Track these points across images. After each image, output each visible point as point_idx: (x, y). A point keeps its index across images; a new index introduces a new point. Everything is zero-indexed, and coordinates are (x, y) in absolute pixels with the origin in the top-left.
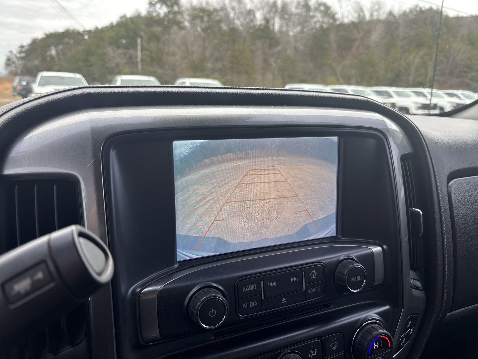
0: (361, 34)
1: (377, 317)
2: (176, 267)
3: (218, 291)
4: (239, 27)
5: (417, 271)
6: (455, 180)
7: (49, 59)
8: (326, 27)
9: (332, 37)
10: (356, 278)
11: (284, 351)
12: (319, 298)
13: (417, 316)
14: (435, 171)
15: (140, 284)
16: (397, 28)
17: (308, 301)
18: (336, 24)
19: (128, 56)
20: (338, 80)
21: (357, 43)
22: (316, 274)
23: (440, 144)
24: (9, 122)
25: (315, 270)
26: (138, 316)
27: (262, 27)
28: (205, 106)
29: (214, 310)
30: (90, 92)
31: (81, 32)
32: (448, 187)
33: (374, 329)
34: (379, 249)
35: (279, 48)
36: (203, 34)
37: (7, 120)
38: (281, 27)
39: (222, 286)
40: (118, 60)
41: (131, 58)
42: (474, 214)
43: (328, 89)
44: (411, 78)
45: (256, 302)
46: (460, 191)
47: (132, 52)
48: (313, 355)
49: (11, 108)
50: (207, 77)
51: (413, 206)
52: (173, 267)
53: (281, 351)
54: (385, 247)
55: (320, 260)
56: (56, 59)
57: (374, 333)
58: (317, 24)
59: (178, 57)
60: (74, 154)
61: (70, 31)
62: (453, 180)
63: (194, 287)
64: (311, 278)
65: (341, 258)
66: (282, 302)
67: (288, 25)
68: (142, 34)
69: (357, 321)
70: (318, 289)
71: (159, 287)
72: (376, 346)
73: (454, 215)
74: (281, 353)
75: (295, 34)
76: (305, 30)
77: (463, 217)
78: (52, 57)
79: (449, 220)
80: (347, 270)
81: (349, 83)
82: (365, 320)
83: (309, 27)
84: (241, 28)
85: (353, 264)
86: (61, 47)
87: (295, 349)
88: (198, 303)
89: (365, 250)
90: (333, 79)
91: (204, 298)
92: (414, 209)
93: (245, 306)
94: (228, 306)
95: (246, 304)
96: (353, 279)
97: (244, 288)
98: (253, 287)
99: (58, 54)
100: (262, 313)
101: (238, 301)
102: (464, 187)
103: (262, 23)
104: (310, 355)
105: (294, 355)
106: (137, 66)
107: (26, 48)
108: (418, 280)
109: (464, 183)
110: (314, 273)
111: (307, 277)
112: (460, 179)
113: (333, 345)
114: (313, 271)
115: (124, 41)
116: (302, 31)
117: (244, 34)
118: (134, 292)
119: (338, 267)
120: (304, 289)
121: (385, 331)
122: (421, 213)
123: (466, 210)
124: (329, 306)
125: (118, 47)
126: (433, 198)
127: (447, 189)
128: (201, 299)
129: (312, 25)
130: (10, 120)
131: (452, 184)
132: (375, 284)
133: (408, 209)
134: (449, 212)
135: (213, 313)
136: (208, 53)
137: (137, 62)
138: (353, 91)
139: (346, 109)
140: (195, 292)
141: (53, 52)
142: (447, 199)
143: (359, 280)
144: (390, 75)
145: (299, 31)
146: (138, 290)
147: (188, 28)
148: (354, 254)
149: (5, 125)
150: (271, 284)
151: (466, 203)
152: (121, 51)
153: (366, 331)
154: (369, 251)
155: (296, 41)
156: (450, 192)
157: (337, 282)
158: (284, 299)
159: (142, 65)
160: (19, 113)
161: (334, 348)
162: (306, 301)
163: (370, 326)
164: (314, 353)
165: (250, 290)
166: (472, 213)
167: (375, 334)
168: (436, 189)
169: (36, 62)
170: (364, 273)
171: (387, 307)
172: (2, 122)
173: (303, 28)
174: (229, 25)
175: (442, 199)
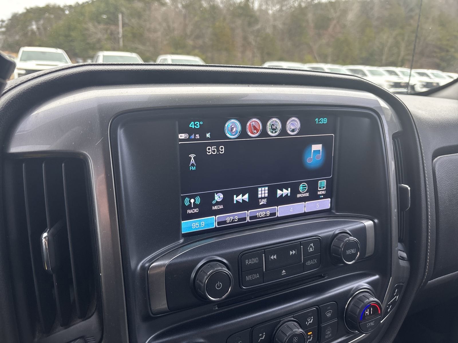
0: (338, 14)
1: (367, 286)
2: (181, 242)
3: (223, 265)
4: (220, 4)
5: (402, 243)
6: (439, 157)
7: (30, 34)
8: (305, 6)
9: (310, 16)
10: (351, 251)
11: (283, 320)
12: (316, 269)
13: (403, 284)
14: (422, 149)
15: (148, 260)
16: (372, 9)
17: (306, 272)
18: (314, 3)
19: (109, 31)
20: (315, 58)
21: (335, 22)
22: (313, 247)
23: (426, 122)
24: (14, 99)
25: (312, 244)
26: (147, 290)
27: (242, 5)
28: (208, 85)
29: (220, 283)
30: (95, 69)
31: (61, 7)
32: (433, 164)
33: (365, 298)
34: (370, 223)
35: (258, 27)
36: (184, 11)
37: (13, 98)
38: (260, 5)
39: (227, 260)
40: (99, 35)
41: (112, 34)
42: (456, 190)
43: (306, 67)
44: (384, 58)
45: (258, 274)
46: (444, 168)
47: (113, 27)
48: (309, 322)
49: (15, 85)
50: (188, 54)
51: (401, 183)
52: (178, 243)
53: (281, 320)
54: (376, 221)
55: (317, 234)
56: (37, 33)
57: (365, 302)
58: (296, 3)
59: (159, 34)
60: (82, 132)
61: (50, 5)
62: (436, 157)
63: (200, 261)
64: (309, 251)
65: (337, 232)
66: (282, 274)
67: (267, 4)
68: (124, 9)
69: (350, 290)
70: (315, 261)
71: (167, 262)
72: (367, 313)
73: (437, 191)
74: (280, 321)
75: (274, 13)
76: (284, 8)
77: (446, 192)
78: (33, 32)
79: (433, 195)
80: (343, 243)
81: (325, 62)
82: (357, 289)
83: (288, 6)
84: (221, 6)
85: (349, 238)
86: (42, 22)
87: (293, 317)
88: (204, 277)
89: (358, 224)
90: (309, 57)
91: (211, 271)
92: (402, 185)
93: (248, 278)
94: (233, 279)
95: (249, 276)
96: (348, 252)
97: (247, 261)
98: (255, 260)
99: (38, 28)
100: (263, 285)
101: (241, 273)
102: (447, 164)
103: (242, 1)
104: (307, 322)
105: (292, 323)
106: (119, 42)
107: (6, 22)
108: (403, 251)
109: (448, 160)
110: (311, 247)
111: (306, 250)
112: (443, 157)
113: (328, 313)
114: (311, 244)
115: (105, 17)
116: (281, 10)
117: (225, 12)
118: (143, 267)
119: (334, 240)
120: (302, 262)
121: (376, 299)
122: (409, 188)
123: (449, 185)
124: (324, 277)
125: (99, 23)
126: (420, 174)
127: (432, 166)
128: (208, 273)
129: (291, 4)
130: (16, 98)
131: (436, 161)
132: (367, 255)
133: (398, 185)
134: (433, 188)
135: (219, 286)
136: (188, 31)
137: (119, 38)
138: (330, 69)
139: (343, 89)
140: (201, 265)
141: (34, 27)
142: (432, 176)
143: (353, 252)
144: (364, 55)
145: (278, 10)
146: (147, 265)
147: (169, 5)
148: (348, 228)
149: (11, 103)
150: (272, 257)
151: (449, 179)
152: (102, 26)
153: (358, 299)
154: (361, 225)
155: (275, 20)
156: (435, 169)
157: (333, 254)
158: (284, 271)
159: (123, 41)
160: (24, 90)
161: (329, 315)
162: (304, 273)
163: (361, 295)
164: (310, 321)
165: (252, 263)
166: (454, 188)
167: (367, 302)
168: (422, 166)
169: (17, 37)
170: (358, 246)
171: (377, 277)
172: (7, 100)
173: (282, 6)
174: (210, 2)
175: (427, 175)
